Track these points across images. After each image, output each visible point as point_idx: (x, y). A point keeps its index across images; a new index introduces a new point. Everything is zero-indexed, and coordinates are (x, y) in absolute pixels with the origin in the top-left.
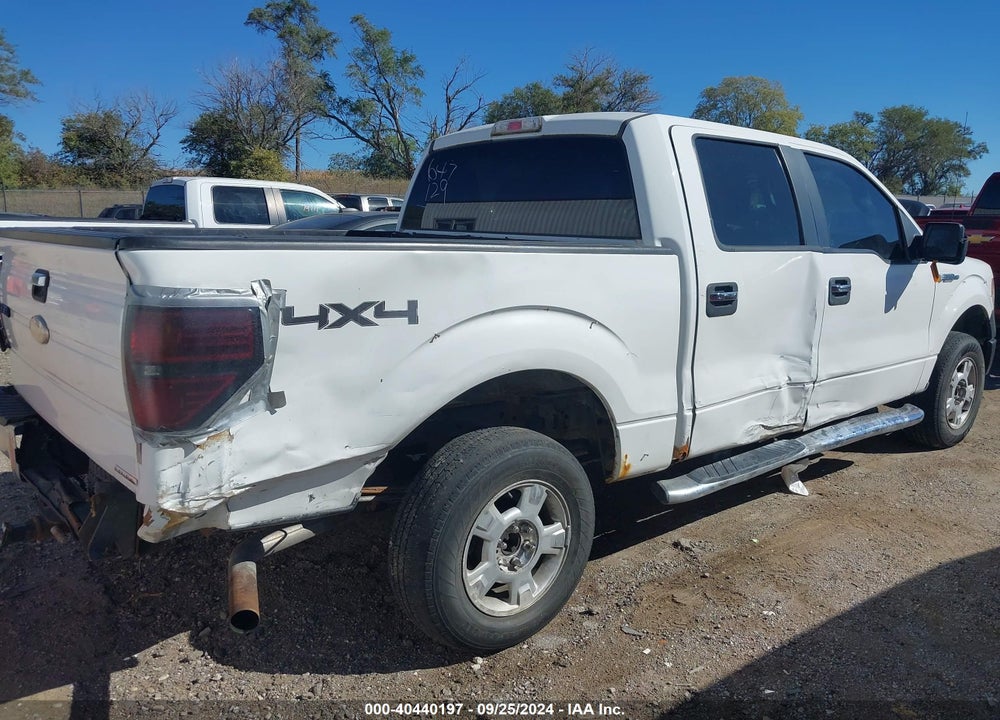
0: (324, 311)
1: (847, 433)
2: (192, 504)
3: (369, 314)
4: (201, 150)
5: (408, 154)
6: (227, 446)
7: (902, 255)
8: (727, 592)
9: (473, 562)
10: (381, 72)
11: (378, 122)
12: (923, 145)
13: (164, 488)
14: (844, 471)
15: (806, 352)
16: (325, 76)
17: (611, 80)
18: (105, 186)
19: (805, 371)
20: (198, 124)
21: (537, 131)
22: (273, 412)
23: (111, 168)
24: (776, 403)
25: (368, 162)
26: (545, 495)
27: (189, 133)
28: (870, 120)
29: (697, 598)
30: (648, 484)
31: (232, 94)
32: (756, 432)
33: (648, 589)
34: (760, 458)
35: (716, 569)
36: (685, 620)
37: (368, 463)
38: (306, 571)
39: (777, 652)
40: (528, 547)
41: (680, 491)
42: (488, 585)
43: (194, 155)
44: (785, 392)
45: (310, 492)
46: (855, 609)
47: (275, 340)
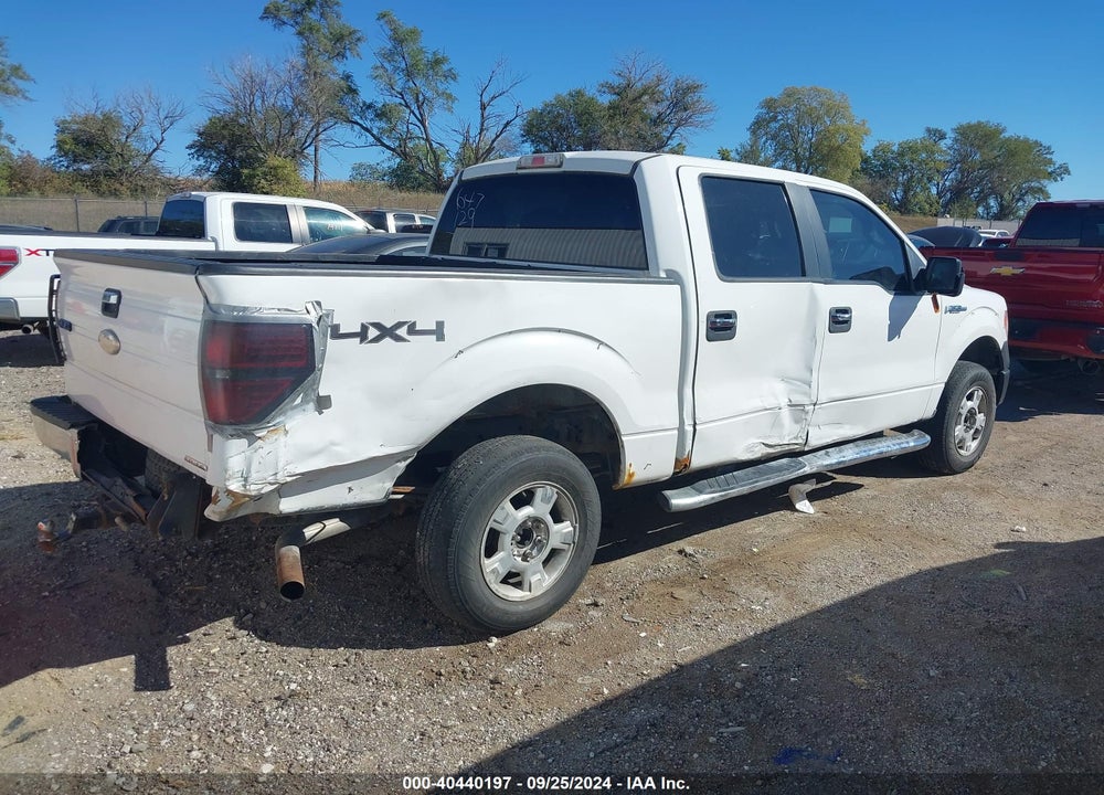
0: (364, 328)
1: (850, 455)
2: (253, 487)
3: (402, 332)
4: (210, 156)
5: (437, 165)
6: (282, 439)
7: (906, 286)
8: (722, 590)
9: (490, 551)
10: (409, 74)
11: (405, 130)
12: (1001, 165)
13: (230, 472)
14: (853, 493)
15: (806, 375)
16: (347, 77)
17: (661, 88)
18: (101, 194)
19: (805, 394)
20: (206, 127)
21: (559, 167)
22: (321, 413)
23: (109, 175)
24: (776, 423)
25: (394, 173)
26: (556, 496)
27: (197, 138)
28: (943, 137)
29: (694, 595)
30: (653, 492)
31: (244, 96)
32: (756, 449)
33: (650, 588)
34: (761, 474)
35: (715, 573)
36: (680, 612)
37: (399, 461)
38: (338, 570)
39: (757, 637)
40: (540, 541)
41: (682, 500)
42: (503, 572)
43: (202, 162)
44: (786, 413)
45: (349, 484)
46: (835, 604)
47: (324, 352)
